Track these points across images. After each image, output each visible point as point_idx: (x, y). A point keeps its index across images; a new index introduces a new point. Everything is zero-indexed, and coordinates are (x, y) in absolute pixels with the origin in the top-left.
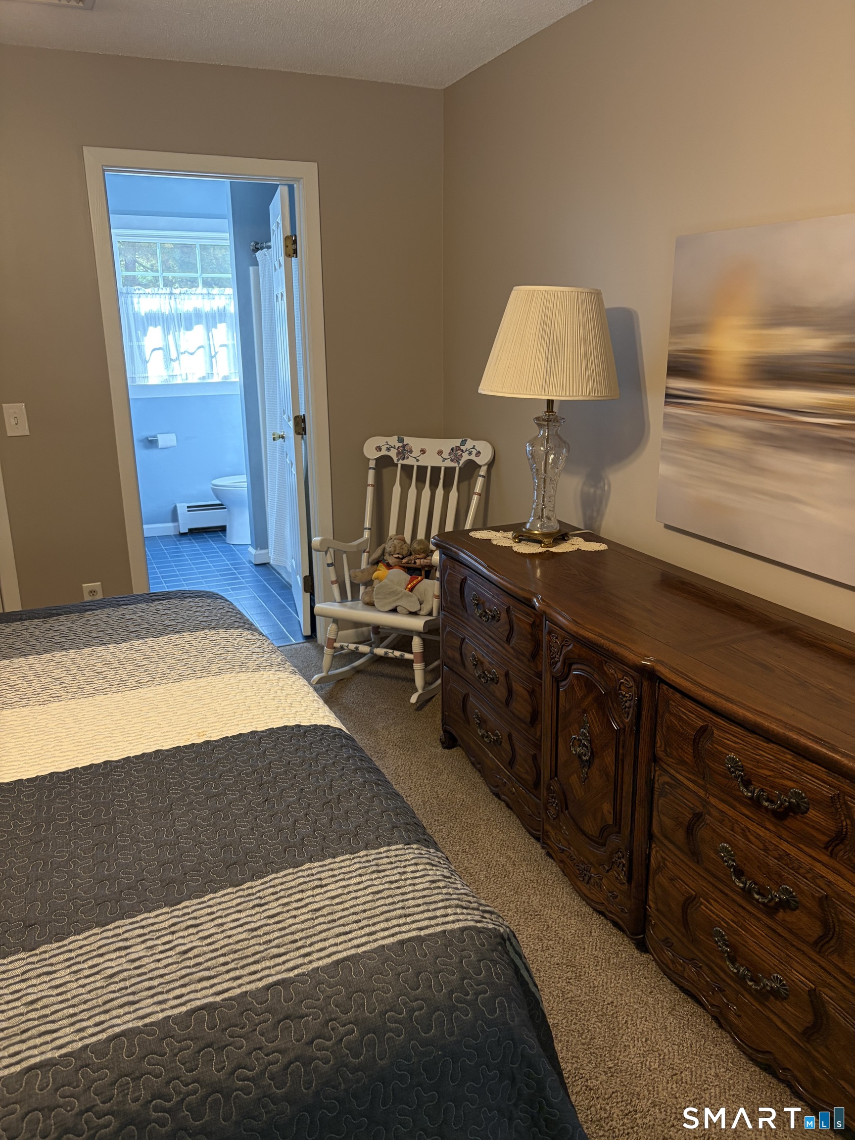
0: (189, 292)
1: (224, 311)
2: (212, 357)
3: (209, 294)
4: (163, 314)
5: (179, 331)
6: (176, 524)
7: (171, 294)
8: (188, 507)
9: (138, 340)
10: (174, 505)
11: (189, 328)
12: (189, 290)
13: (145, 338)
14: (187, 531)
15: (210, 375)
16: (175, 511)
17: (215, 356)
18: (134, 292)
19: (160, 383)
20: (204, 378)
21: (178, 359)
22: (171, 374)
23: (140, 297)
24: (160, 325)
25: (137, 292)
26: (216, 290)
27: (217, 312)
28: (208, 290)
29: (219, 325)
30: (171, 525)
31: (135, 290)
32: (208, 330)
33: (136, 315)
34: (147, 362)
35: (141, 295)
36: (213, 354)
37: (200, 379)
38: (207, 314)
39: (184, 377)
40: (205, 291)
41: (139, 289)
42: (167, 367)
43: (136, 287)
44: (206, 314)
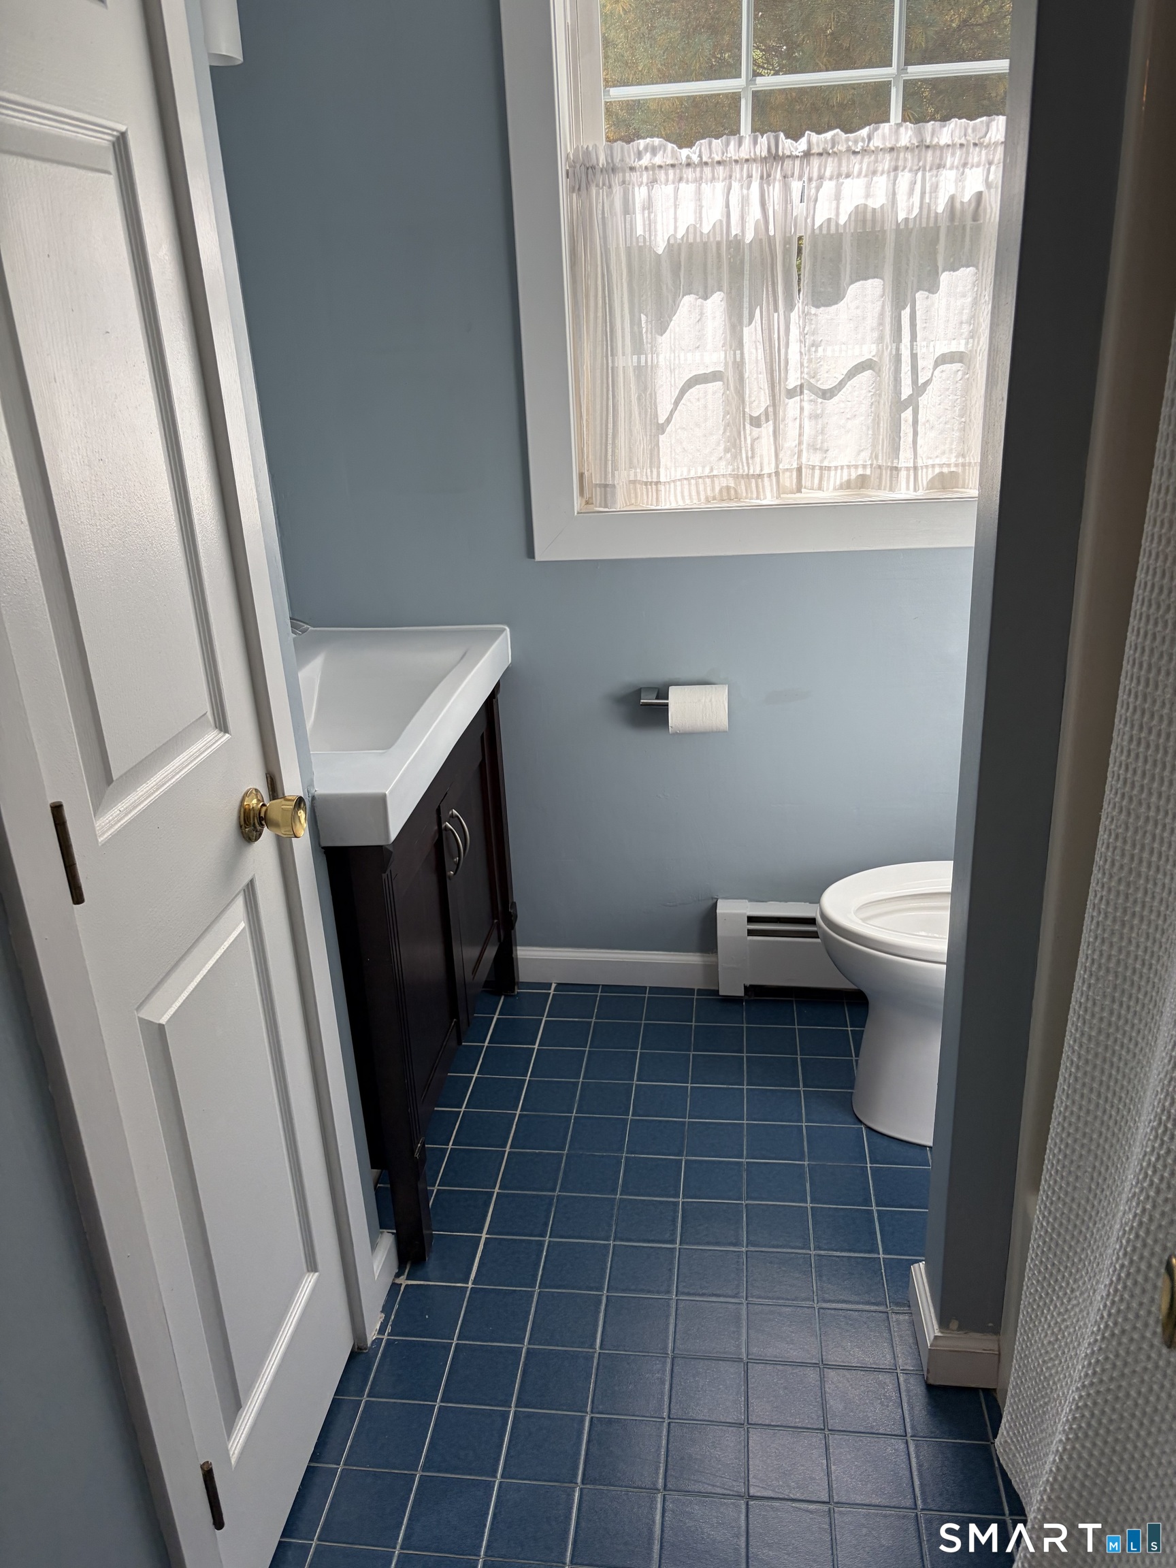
0: (842, 147)
1: (975, 218)
2: (899, 405)
3: (923, 146)
4: (736, 245)
5: (790, 306)
6: (709, 959)
7: (775, 157)
8: (751, 919)
9: (638, 348)
10: (710, 903)
11: (828, 294)
12: (843, 135)
13: (664, 341)
14: (740, 992)
15: (886, 475)
16: (710, 917)
17: (913, 402)
18: (637, 164)
19: (704, 506)
20: (863, 481)
21: (774, 411)
22: (743, 470)
23: (654, 181)
24: (720, 290)
25: (646, 160)
26: (950, 132)
27: (944, 224)
28: (919, 133)
29: (945, 278)
30: (693, 959)
31: (639, 155)
32: (900, 298)
33: (638, 253)
34: (662, 429)
35: (661, 175)
36: (906, 391)
37: (847, 485)
38: (903, 232)
39: (788, 480)
40: (907, 135)
41: (654, 151)
42: (734, 446)
43: (642, 143)
44: (898, 230)
